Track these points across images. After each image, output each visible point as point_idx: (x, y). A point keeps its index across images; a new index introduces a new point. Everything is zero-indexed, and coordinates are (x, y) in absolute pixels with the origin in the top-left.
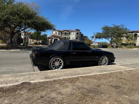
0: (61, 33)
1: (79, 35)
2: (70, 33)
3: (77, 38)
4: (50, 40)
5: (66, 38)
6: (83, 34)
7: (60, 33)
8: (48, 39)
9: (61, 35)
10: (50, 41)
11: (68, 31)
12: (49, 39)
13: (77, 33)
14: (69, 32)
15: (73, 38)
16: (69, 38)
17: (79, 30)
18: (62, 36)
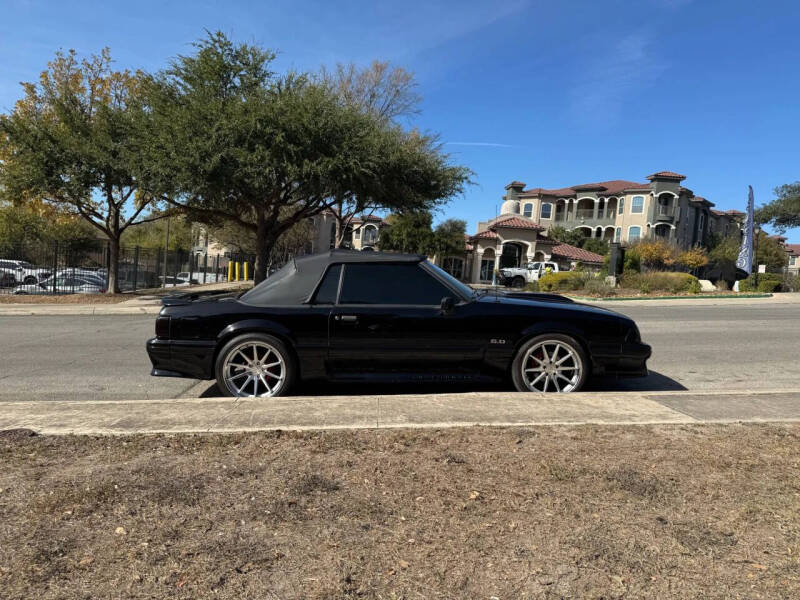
0: (560, 209)
1: (675, 210)
2: (613, 202)
3: (662, 230)
4: (481, 250)
5: (587, 232)
6: (706, 204)
7: (553, 207)
8: (471, 247)
9: (558, 218)
10: (480, 258)
11: (600, 190)
12: (475, 248)
13: (665, 200)
14: (608, 198)
15: (635, 230)
16: (610, 231)
17: (677, 180)
18: (562, 224)
